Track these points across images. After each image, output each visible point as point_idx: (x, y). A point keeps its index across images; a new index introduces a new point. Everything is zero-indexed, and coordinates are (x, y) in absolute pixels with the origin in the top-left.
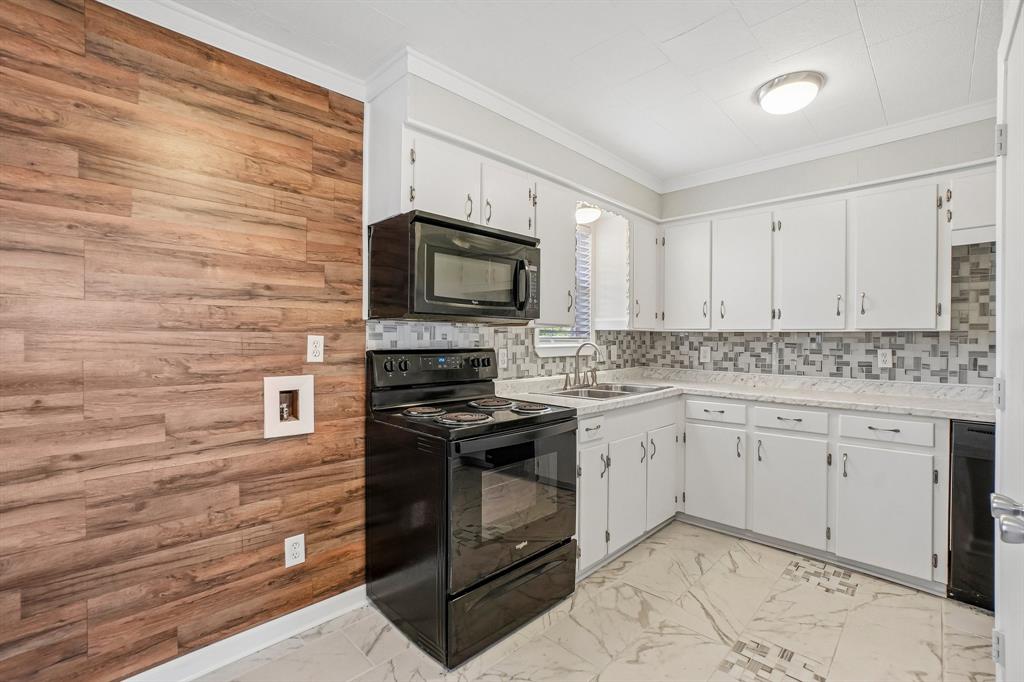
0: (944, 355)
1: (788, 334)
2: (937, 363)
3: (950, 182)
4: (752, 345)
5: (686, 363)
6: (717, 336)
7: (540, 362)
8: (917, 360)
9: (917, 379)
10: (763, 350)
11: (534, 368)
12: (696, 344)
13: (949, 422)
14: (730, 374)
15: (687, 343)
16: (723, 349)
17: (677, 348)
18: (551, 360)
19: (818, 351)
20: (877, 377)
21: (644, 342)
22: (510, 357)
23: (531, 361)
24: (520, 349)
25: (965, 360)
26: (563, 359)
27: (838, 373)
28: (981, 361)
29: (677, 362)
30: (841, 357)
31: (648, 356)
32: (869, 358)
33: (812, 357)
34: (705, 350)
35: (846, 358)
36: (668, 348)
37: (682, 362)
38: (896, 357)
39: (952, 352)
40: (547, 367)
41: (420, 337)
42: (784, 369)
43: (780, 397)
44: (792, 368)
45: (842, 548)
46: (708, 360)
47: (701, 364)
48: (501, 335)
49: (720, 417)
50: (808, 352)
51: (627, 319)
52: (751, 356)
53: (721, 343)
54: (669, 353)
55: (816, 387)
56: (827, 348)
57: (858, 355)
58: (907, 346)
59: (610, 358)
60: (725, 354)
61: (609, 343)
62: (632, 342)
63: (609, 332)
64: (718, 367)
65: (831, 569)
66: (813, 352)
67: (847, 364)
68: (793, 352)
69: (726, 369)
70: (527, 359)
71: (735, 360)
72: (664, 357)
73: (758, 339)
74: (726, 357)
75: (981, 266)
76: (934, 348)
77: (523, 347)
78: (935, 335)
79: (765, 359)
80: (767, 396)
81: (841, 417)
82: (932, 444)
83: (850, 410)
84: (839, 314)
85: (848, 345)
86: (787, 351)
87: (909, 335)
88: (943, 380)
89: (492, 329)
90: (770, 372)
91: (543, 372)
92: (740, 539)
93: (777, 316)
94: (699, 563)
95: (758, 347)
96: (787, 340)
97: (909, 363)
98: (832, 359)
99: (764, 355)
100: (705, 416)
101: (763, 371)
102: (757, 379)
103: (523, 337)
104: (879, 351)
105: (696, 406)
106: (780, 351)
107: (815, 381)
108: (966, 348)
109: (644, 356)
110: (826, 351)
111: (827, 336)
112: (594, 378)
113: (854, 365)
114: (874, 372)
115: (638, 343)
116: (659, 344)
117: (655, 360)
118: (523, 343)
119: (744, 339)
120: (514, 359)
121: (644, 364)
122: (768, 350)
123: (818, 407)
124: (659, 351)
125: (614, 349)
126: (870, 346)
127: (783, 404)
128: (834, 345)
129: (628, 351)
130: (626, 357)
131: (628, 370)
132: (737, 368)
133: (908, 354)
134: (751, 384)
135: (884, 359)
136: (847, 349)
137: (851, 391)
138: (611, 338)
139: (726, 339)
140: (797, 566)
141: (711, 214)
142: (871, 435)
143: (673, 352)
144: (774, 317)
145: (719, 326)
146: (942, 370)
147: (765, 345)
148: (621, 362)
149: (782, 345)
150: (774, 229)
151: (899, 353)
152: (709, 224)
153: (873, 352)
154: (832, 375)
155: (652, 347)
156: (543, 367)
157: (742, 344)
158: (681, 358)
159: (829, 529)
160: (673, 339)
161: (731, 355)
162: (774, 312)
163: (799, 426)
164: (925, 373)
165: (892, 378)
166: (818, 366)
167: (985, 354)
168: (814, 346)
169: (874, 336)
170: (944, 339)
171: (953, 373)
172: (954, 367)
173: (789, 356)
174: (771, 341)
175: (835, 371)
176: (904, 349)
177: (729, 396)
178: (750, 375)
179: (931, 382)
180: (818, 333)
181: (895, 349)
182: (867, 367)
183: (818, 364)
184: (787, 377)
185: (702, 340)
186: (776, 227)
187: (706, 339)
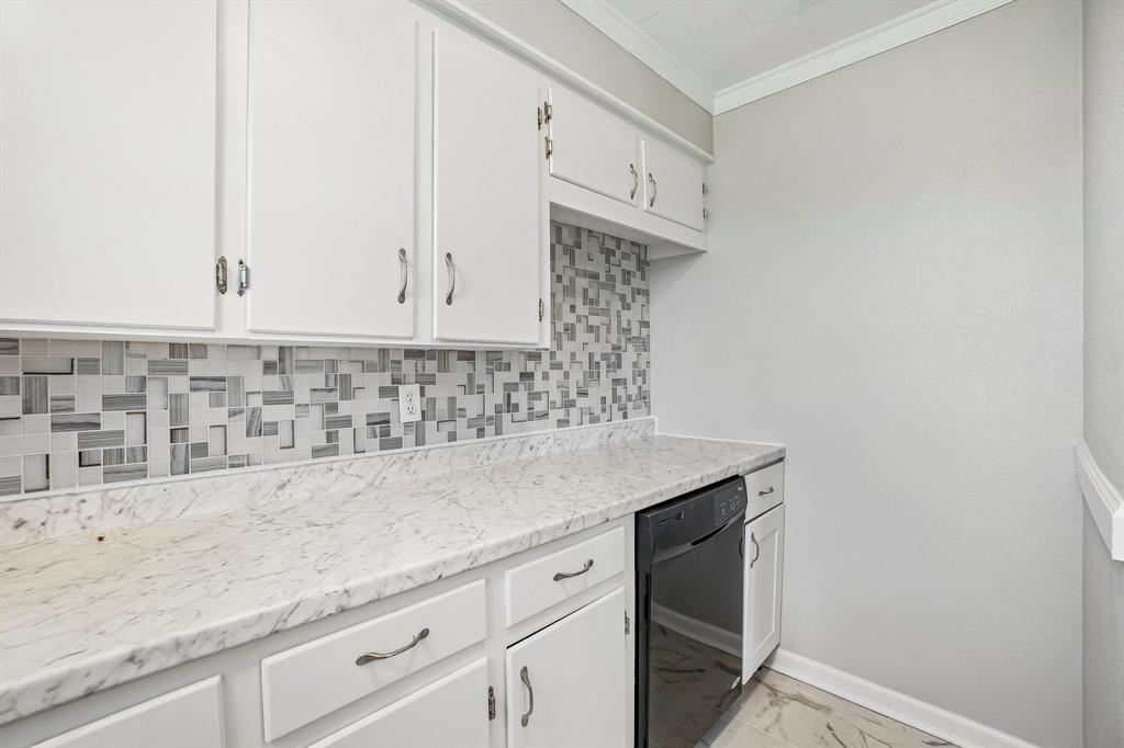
0: (481, 390)
1: (200, 350)
2: (471, 405)
4: (56, 387)
9: (451, 437)
10: (110, 402)
19: (284, 398)
20: (398, 443)
25: (498, 398)
27: (329, 448)
28: (514, 398)
32: (385, 406)
33: (270, 414)
35: (345, 408)
38: (425, 399)
42: (190, 456)
44: (215, 448)
50: (256, 401)
52: (56, 426)
56: (304, 385)
57: (362, 406)
58: (439, 376)
66: (271, 399)
67: (347, 422)
68: (216, 402)
73: (90, 366)
76: (470, 377)
78: (471, 356)
79: (118, 435)
84: (402, 298)
85: (346, 378)
86: (198, 402)
87: (440, 356)
88: (480, 433)
90: (142, 473)
93: (233, 286)
95: (87, 395)
96: (196, 367)
97: (442, 407)
98: (316, 414)
99: (113, 421)
101: (111, 475)
104: (401, 388)
106: (176, 403)
107: (284, 475)
108: (502, 377)
110: (302, 395)
111: (303, 355)
113: (360, 422)
114: (396, 431)
122: (133, 402)
123: (467, 572)
126: (386, 379)
128: (318, 379)
133: (440, 391)
135: (408, 407)
136: (346, 389)
137: (361, 483)
144: (222, 287)
146: (479, 417)
147: (118, 386)
149: (179, 384)
151: (430, 391)
153: (389, 392)
154: (317, 452)
157: (8, 385)
162: (222, 264)
163: (419, 658)
164: (461, 425)
165: (420, 441)
166: (284, 435)
167: (514, 387)
168: (274, 383)
169: (393, 356)
170: (481, 363)
171: (490, 418)
172: (490, 412)
173: (203, 415)
174: (144, 372)
175: (323, 442)
176: (434, 383)
177: (131, 672)
178: (58, 497)
179: (468, 440)
180: (282, 349)
181: (425, 381)
182: (380, 423)
183: (284, 431)
184: (199, 481)
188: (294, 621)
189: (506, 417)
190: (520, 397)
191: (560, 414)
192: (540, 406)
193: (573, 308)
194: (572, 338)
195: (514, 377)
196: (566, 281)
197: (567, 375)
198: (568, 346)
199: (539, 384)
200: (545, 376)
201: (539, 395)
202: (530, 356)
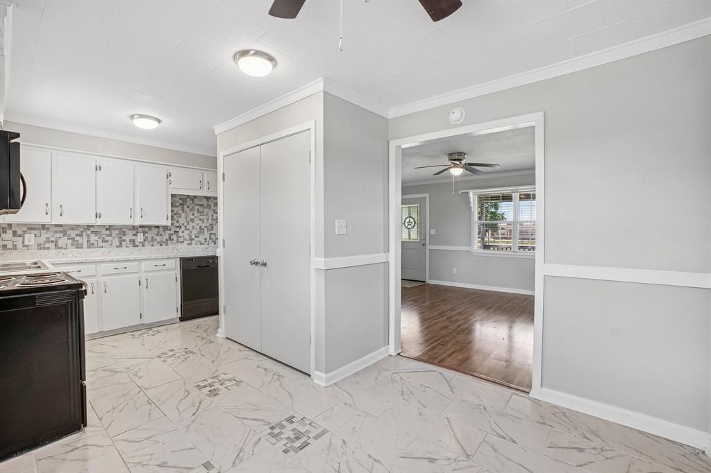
0: (161, 235)
1: (93, 226)
2: (159, 238)
3: (171, 170)
4: (68, 232)
5: (10, 246)
6: (40, 227)
9: (153, 245)
10: (77, 235)
12: (19, 232)
13: (179, 259)
14: (53, 251)
15: (10, 232)
16: (45, 235)
19: (110, 235)
20: (137, 246)
25: (167, 237)
27: (120, 246)
28: (172, 237)
30: (121, 237)
32: (134, 238)
33: (107, 238)
34: (29, 236)
35: (124, 238)
38: (144, 237)
39: (163, 233)
42: (90, 245)
44: (96, 244)
46: (32, 243)
47: (24, 246)
50: (104, 236)
52: (68, 239)
53: (43, 231)
55: (110, 253)
56: (114, 233)
57: (129, 237)
58: (149, 232)
60: (47, 238)
64: (40, 247)
65: (144, 331)
66: (107, 235)
67: (124, 241)
68: (96, 236)
69: (49, 248)
71: (57, 241)
73: (73, 229)
74: (48, 241)
76: (158, 232)
78: (158, 227)
79: (78, 241)
81: (144, 263)
82: (175, 268)
83: (145, 259)
84: (131, 217)
85: (125, 232)
86: (93, 236)
87: (150, 227)
88: (161, 245)
90: (82, 248)
93: (98, 217)
95: (73, 234)
96: (92, 229)
98: (117, 239)
101: (77, 248)
102: (74, 252)
104: (138, 234)
106: (88, 236)
108: (168, 232)
110: (114, 235)
111: (115, 227)
113: (128, 241)
114: (136, 244)
119: (63, 229)
122: (80, 235)
126: (134, 232)
127: (117, 261)
128: (118, 232)
132: (57, 247)
133: (149, 235)
135: (140, 238)
136: (124, 234)
139: (48, 229)
140: (133, 335)
141: (51, 149)
142: (156, 268)
144: (96, 217)
145: (59, 221)
146: (160, 241)
147: (78, 232)
149: (89, 232)
151: (146, 235)
152: (50, 154)
153: (135, 235)
154: (117, 247)
157: (61, 232)
159: (141, 314)
161: (52, 239)
162: (96, 213)
163: (125, 271)
164: (155, 243)
165: (143, 246)
166: (110, 243)
167: (173, 235)
168: (108, 232)
169: (136, 227)
170: (161, 229)
171: (164, 242)
172: (164, 240)
174: (83, 230)
175: (118, 244)
177: (85, 261)
178: (68, 250)
179: (158, 247)
180: (109, 226)
181: (144, 233)
182: (133, 242)
183: (110, 242)
184: (93, 250)
185: (25, 229)
186: (98, 168)
187: (29, 229)
188: (105, 261)
189: (169, 242)
190: (174, 237)
191: (189, 242)
192: (181, 240)
193: (193, 214)
194: (193, 222)
195: (172, 232)
196: (190, 207)
197: (191, 232)
198: (191, 224)
199: (180, 234)
200: (183, 232)
201: (180, 237)
202: (178, 227)
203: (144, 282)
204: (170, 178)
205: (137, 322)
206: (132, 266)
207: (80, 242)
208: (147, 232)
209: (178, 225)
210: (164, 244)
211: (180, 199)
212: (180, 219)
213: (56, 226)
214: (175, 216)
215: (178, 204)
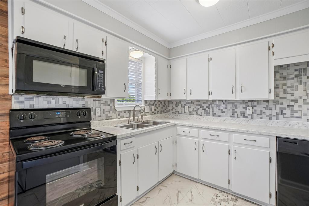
0: (271, 109)
1: (215, 101)
2: (268, 112)
3: (273, 40)
4: (203, 105)
5: (180, 112)
6: (190, 102)
7: (117, 113)
8: (261, 111)
9: (261, 118)
10: (207, 107)
11: (114, 115)
12: (183, 105)
13: (276, 137)
14: (195, 116)
15: (180, 105)
16: (193, 107)
17: (177, 107)
18: (123, 112)
19: (226, 108)
20: (247, 117)
21: (166, 105)
22: (102, 111)
23: (113, 113)
24: (107, 108)
25: (278, 111)
26: (129, 111)
27: (233, 116)
28: (284, 111)
29: (177, 112)
30: (234, 110)
31: (167, 110)
32: (244, 110)
33: (224, 110)
34: (186, 107)
35: (236, 110)
36: (174, 107)
37: (178, 112)
38: (253, 110)
39: (273, 107)
40: (121, 114)
41: (49, 102)
42: (214, 114)
43: (211, 126)
44: (217, 114)
45: (234, 188)
46: (187, 111)
47: (185, 112)
48: (97, 102)
49: (188, 134)
50: (222, 108)
51: (155, 95)
52: (202, 109)
53: (192, 105)
54: (174, 108)
55: (225, 121)
56: (229, 106)
57: (240, 109)
58: (258, 105)
59: (151, 110)
60: (193, 109)
61: (150, 105)
62: (161, 104)
63: (151, 101)
64: (191, 113)
65: (230, 197)
66: (224, 108)
67: (236, 112)
69: (194, 114)
70: (111, 112)
71: (197, 111)
72: (172, 110)
73: (205, 103)
74: (194, 110)
75: (284, 75)
76: (267, 106)
77: (109, 107)
78: (267, 101)
80: (206, 126)
81: (234, 135)
82: (269, 147)
83: (237, 132)
84: (233, 93)
85: (236, 105)
87: (259, 102)
88: (270, 118)
89: (92, 99)
90: (209, 115)
91: (119, 117)
92: (197, 182)
94: (178, 196)
95: (205, 106)
96: (215, 103)
98: (231, 110)
100: (183, 133)
101: (206, 115)
102: (204, 118)
103: (109, 103)
104: (247, 107)
105: (180, 130)
106: (213, 108)
107: (225, 119)
108: (278, 106)
109: (166, 109)
110: (229, 108)
111: (229, 102)
112: (142, 119)
113: (239, 113)
114: (246, 115)
115: (164, 105)
116: (171, 105)
117: (169, 111)
118: (109, 105)
119: (200, 103)
120: (104, 111)
121: (166, 113)
122: (208, 107)
123: (225, 131)
124: (171, 108)
125: (153, 107)
126: (244, 106)
127: (212, 129)
128: (231, 105)
129: (159, 108)
130: (158, 110)
131: (159, 115)
132: (197, 114)
133: (258, 108)
134: (202, 120)
135: (249, 110)
136: (236, 107)
137: (238, 123)
138: (152, 103)
139: (194, 103)
140: (217, 196)
141: (186, 56)
142: (245, 142)
143: (176, 108)
144: (209, 94)
145: (190, 98)
146: (270, 115)
147: (207, 105)
148: (156, 112)
149: (213, 105)
150: (209, 61)
151: (255, 108)
152: (186, 59)
153: (245, 108)
154: (231, 116)
155: (168, 106)
156: (119, 115)
157: (199, 105)
158: (178, 110)
159: (229, 180)
160: (176, 103)
161: (195, 109)
162: (209, 93)
163: (217, 138)
164: (264, 116)
165: (252, 118)
166: (226, 113)
167: (285, 109)
168: (224, 106)
169: (246, 102)
170: (271, 103)
171: (274, 116)
172: (274, 114)
173: (216, 109)
174: (209, 104)
176: (256, 107)
177: (192, 126)
178: (202, 117)
179: (267, 120)
180: (226, 101)
181: (253, 107)
182: (243, 114)
184: (215, 118)
185: (185, 103)
186: (210, 60)
187: (187, 103)
188: (203, 127)
189: (281, 116)
190: (288, 111)
192: (297, 114)
195: (285, 106)
199: (296, 108)
200: (300, 106)
201: (297, 112)
202: (292, 101)
203: (232, 152)
204: (272, 50)
205: (225, 185)
206: (224, 136)
207: (208, 112)
208: (255, 106)
209: (293, 98)
210: (274, 119)
211: (296, 70)
212: (296, 93)
213: (197, 101)
214: (289, 90)
215: (293, 76)
